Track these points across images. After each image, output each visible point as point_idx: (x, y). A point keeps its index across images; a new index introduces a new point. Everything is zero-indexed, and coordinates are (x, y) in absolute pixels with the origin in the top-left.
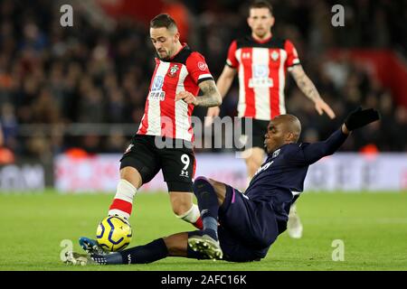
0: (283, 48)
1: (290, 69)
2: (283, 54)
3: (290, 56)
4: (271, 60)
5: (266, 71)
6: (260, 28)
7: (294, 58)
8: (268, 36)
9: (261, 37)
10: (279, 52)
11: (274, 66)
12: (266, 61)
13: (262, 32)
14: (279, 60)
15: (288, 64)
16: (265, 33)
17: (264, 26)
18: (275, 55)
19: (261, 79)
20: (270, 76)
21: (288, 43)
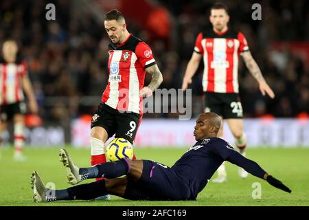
0: (237, 38)
1: (242, 54)
2: (237, 43)
3: (242, 45)
4: (228, 47)
5: (224, 56)
6: (219, 24)
7: (245, 46)
8: (225, 29)
9: (220, 30)
10: (233, 42)
11: (230, 52)
12: (224, 49)
13: (220, 27)
14: (233, 48)
15: (240, 50)
16: (222, 28)
17: (222, 23)
18: (230, 44)
19: (220, 62)
20: (227, 60)
21: (241, 35)
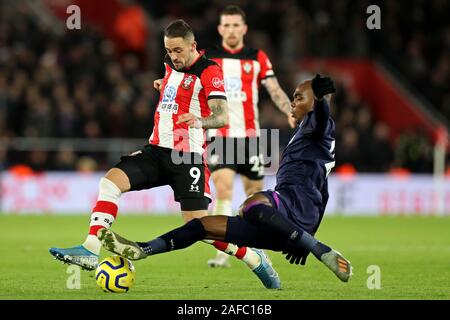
0: (256, 59)
1: (263, 82)
2: (256, 65)
3: (264, 68)
4: (244, 72)
5: (239, 84)
6: (232, 37)
7: (268, 69)
8: (240, 46)
9: (233, 46)
10: (251, 63)
11: (246, 79)
12: (239, 74)
13: (233, 41)
14: (252, 72)
15: (261, 77)
16: (237, 43)
17: (237, 35)
18: (247, 67)
19: (233, 93)
20: (243, 90)
21: (262, 53)
